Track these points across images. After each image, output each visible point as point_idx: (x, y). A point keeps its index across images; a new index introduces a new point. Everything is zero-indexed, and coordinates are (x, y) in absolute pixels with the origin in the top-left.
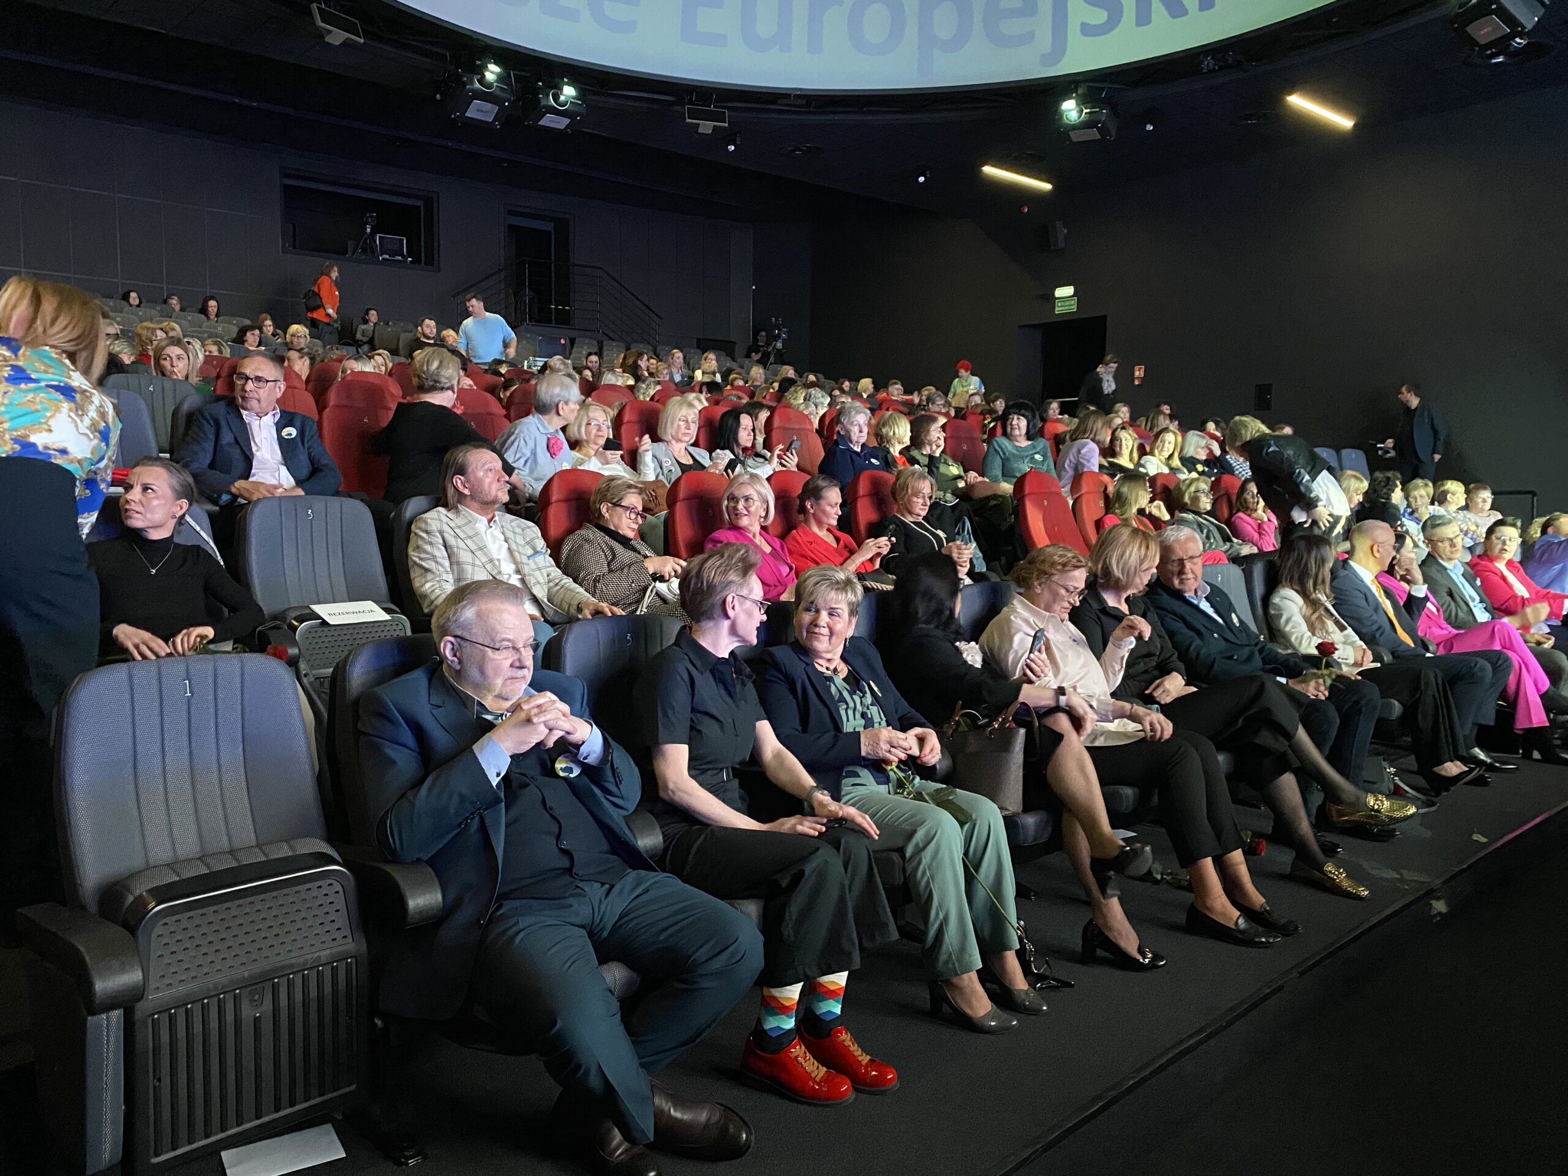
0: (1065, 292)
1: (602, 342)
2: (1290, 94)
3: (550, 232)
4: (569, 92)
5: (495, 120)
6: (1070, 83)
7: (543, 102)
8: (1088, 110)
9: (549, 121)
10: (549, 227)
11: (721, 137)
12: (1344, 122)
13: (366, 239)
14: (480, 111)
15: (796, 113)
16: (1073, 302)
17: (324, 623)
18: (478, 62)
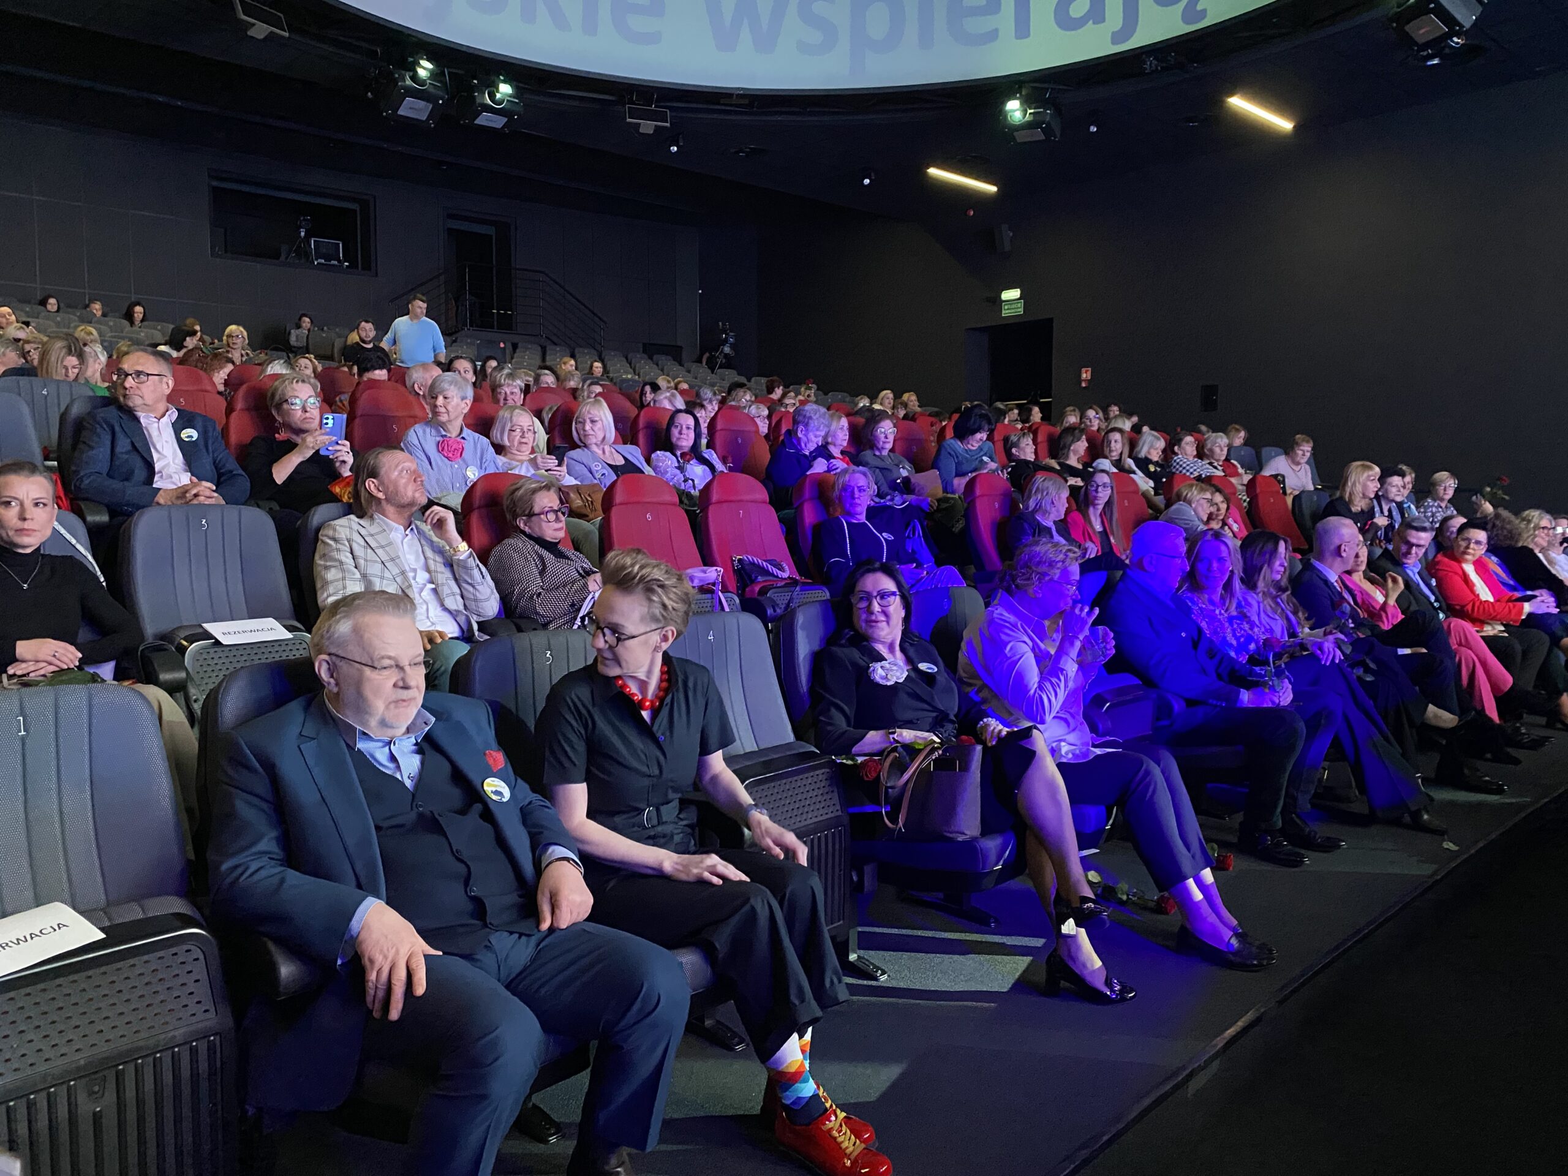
0: (1011, 294)
1: (545, 347)
2: (1232, 94)
3: (491, 236)
4: (505, 89)
5: (429, 118)
6: (1016, 82)
7: (478, 101)
8: (1032, 111)
9: (484, 119)
10: (491, 231)
11: (662, 138)
12: (1284, 124)
13: (300, 243)
14: (413, 109)
15: (736, 113)
16: (1019, 305)
17: (218, 643)
18: (411, 59)
